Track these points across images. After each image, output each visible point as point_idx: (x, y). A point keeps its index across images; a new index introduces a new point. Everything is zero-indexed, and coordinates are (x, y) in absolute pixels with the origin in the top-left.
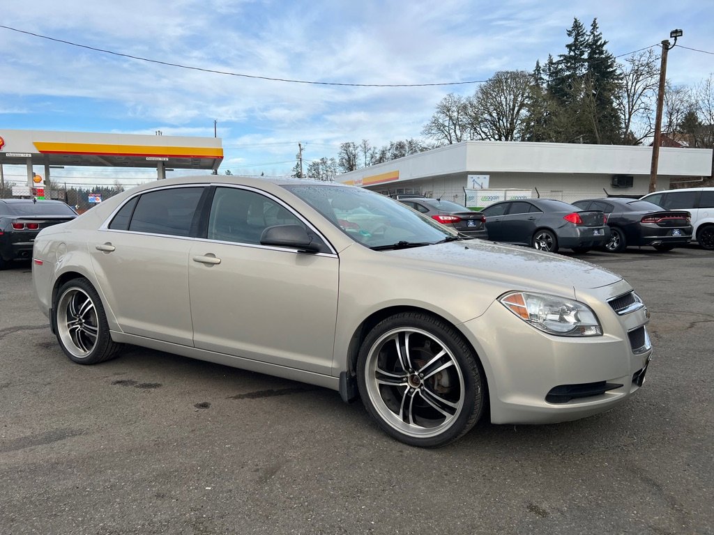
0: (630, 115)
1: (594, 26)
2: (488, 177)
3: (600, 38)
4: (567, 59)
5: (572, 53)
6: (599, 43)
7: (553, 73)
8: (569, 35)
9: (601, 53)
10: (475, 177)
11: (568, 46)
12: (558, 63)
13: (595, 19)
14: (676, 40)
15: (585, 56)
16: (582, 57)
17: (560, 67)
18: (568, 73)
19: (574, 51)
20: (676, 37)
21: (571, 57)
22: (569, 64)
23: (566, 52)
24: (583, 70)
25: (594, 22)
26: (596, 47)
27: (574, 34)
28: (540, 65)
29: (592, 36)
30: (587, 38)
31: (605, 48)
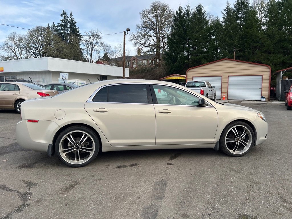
0: (92, 52)
1: (71, 14)
2: (68, 74)
3: (74, 20)
4: (61, 26)
5: (63, 24)
6: (73, 22)
7: (56, 30)
8: (61, 16)
9: (75, 26)
10: (63, 74)
11: (61, 20)
12: (58, 26)
13: (71, 12)
14: (128, 32)
15: (69, 26)
16: (67, 26)
17: (58, 28)
18: (62, 31)
19: (64, 23)
20: (128, 31)
21: (62, 25)
22: (62, 28)
23: (61, 22)
24: (68, 31)
25: (71, 13)
26: (73, 23)
27: (63, 16)
28: (49, 26)
29: (71, 18)
30: (69, 19)
31: (76, 24)
